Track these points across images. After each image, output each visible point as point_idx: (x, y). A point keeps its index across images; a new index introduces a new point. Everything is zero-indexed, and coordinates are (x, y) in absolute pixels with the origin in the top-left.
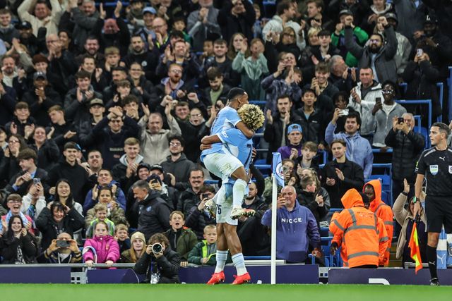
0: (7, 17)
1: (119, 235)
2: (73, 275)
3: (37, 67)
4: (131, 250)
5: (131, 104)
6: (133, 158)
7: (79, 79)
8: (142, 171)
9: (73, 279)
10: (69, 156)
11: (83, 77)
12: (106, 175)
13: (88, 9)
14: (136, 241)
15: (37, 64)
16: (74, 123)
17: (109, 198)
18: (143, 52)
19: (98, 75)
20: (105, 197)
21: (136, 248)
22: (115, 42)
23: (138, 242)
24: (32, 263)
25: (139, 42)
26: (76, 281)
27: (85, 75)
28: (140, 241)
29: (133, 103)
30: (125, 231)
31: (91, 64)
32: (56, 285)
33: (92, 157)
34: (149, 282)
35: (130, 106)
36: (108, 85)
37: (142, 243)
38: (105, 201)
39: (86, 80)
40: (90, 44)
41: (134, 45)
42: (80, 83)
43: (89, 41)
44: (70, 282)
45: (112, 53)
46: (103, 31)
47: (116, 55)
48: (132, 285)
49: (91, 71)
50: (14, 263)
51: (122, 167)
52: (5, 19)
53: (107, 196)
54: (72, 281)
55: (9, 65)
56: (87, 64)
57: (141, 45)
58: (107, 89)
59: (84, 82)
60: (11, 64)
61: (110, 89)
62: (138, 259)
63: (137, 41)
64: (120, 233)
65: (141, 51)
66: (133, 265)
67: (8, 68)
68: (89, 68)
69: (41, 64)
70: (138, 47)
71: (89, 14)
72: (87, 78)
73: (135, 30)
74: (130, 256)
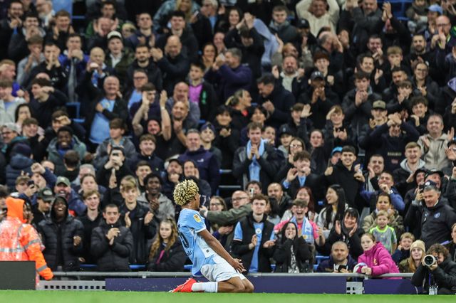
0: (282, 15)
1: (403, 243)
2: (349, 284)
3: (318, 64)
4: (410, 259)
5: (418, 106)
6: (413, 163)
7: (357, 80)
8: (419, 176)
9: (349, 289)
10: (345, 160)
11: (361, 78)
12: (387, 178)
13: (369, 6)
14: (414, 250)
15: (318, 60)
16: (351, 125)
17: (387, 205)
18: (425, 51)
19: (377, 76)
20: (383, 204)
21: (415, 258)
22: (395, 41)
23: (417, 251)
24: (306, 272)
25: (420, 41)
26: (351, 291)
27: (362, 75)
28: (419, 250)
29: (420, 104)
30: (409, 239)
31: (370, 64)
32: (330, 296)
33: (375, 162)
34: (428, 293)
35: (417, 108)
36: (388, 87)
37: (421, 252)
38: (382, 208)
39: (364, 81)
40: (373, 44)
41: (415, 44)
42: (358, 84)
43: (372, 40)
44: (345, 292)
45: (394, 52)
46: (384, 30)
47: (398, 55)
48: (410, 296)
49: (370, 71)
50: (287, 272)
51: (403, 172)
52: (280, 17)
53: (385, 202)
54: (348, 291)
55: (290, 65)
56: (366, 63)
57: (423, 44)
58: (386, 91)
59: (362, 83)
60: (292, 63)
61: (391, 91)
62: (416, 268)
63: (418, 40)
64: (405, 242)
65: (422, 50)
66: (411, 274)
67: (289, 67)
68: (368, 68)
69: (322, 60)
70: (419, 46)
71: (370, 11)
72: (365, 79)
73: (418, 28)
74: (408, 265)
